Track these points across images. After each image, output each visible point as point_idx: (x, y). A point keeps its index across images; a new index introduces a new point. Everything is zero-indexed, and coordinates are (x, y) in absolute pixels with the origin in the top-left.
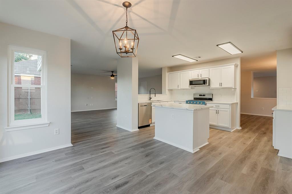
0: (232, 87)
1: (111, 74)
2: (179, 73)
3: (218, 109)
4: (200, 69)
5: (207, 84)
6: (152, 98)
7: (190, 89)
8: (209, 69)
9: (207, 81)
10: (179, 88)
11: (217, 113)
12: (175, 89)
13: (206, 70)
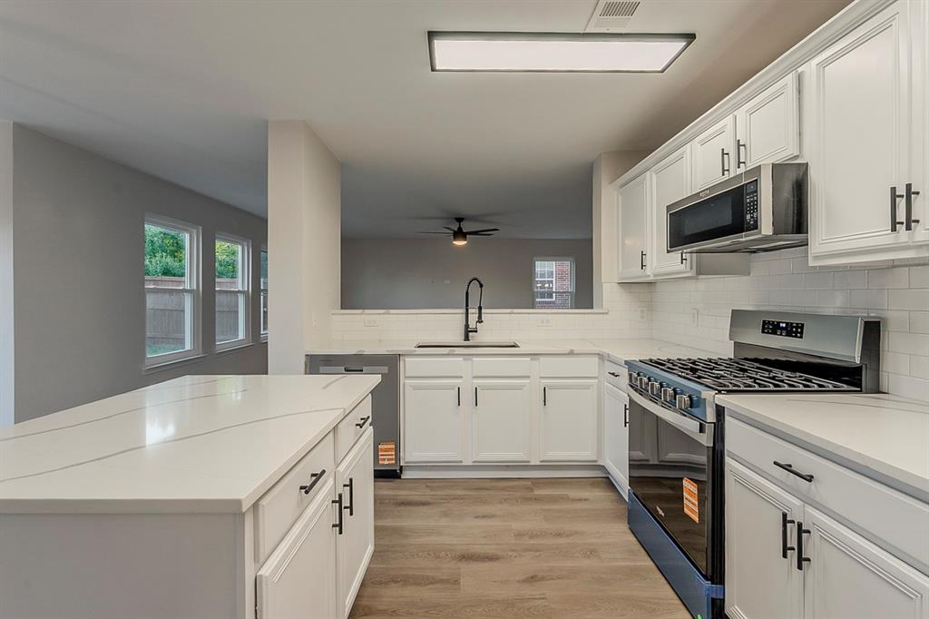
2: (648, 172)
3: (810, 509)
4: (738, 106)
5: (755, 226)
6: (476, 331)
7: (690, 275)
8: (800, 70)
9: (756, 191)
10: (650, 273)
11: (793, 555)
12: (638, 277)
13: (780, 94)
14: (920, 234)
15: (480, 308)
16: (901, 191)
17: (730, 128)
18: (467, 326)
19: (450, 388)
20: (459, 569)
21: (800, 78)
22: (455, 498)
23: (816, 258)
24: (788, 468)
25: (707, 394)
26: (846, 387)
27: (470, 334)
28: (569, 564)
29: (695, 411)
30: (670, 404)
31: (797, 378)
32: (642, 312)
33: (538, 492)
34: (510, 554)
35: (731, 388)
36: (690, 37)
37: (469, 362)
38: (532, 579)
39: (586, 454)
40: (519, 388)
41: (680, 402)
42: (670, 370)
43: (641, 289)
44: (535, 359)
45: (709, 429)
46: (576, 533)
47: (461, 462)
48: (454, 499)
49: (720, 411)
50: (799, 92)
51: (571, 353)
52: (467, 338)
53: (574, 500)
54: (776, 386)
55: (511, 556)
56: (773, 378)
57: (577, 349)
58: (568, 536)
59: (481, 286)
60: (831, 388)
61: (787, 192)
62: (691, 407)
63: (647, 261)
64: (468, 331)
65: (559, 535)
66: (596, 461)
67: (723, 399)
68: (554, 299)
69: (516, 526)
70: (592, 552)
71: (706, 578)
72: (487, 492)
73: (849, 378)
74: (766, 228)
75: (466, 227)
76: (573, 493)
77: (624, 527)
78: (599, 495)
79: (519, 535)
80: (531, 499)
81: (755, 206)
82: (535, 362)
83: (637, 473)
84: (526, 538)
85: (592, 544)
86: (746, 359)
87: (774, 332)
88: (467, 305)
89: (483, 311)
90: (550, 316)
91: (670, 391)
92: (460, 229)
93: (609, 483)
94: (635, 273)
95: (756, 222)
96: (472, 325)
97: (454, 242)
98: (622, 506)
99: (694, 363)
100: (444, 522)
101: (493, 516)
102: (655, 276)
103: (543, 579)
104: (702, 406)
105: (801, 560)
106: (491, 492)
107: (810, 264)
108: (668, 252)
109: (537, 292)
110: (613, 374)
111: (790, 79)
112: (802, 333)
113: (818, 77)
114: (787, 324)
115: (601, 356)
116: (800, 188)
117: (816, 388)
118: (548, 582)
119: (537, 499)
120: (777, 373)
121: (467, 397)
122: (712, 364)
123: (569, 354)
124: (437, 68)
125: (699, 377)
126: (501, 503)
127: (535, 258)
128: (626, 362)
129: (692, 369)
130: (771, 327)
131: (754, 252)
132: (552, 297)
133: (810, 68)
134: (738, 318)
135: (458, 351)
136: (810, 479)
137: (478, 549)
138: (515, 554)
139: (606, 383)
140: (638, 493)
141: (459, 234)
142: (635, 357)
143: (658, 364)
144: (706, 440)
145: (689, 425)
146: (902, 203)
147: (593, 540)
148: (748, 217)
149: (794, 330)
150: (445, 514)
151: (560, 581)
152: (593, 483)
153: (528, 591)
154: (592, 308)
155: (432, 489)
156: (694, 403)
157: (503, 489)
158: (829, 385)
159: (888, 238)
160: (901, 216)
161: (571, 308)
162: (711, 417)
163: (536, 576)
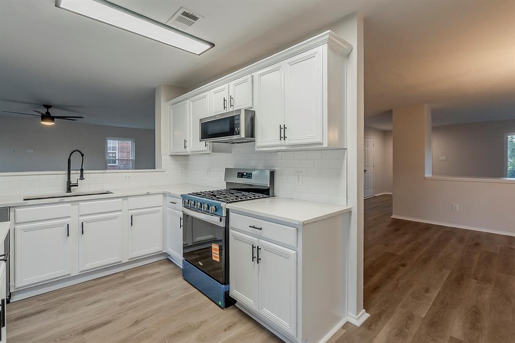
0: (319, 140)
1: (44, 111)
2: (188, 101)
3: (260, 240)
4: (230, 81)
5: (239, 134)
6: (77, 186)
7: (209, 152)
8: (253, 74)
9: (239, 119)
10: (189, 150)
11: (255, 260)
12: (181, 153)
13: (245, 81)
14: (287, 142)
15: (82, 170)
16: (282, 127)
17: (227, 89)
18: (69, 182)
19: (61, 225)
20: (84, 338)
21: (253, 77)
22: (68, 299)
23: (258, 147)
24: (254, 227)
25: (223, 204)
26: (265, 196)
27: (72, 188)
28: (156, 307)
29: (217, 213)
30: (207, 212)
31: (251, 194)
32: (182, 170)
33: (128, 278)
34: (118, 316)
35: (231, 201)
36: (213, 45)
37: (77, 207)
38: (137, 322)
39: (156, 248)
40: (115, 218)
41: (211, 210)
42: (203, 197)
43: (182, 158)
44: (126, 199)
45: (224, 219)
46: (156, 290)
47: (70, 274)
48: (66, 300)
49: (228, 211)
50: (252, 82)
51: (148, 194)
52: (69, 190)
53: (151, 275)
54: (246, 198)
55: (119, 317)
56: (243, 195)
57: (151, 191)
58: (152, 293)
59: (83, 155)
60: (262, 197)
61: (249, 122)
62: (216, 211)
63: (187, 145)
64: (69, 186)
65: (147, 295)
66: (161, 251)
67: (229, 206)
68: (117, 164)
69: (118, 300)
70: (167, 296)
71: (223, 284)
72: (93, 288)
73: (265, 192)
74: (243, 135)
75: (53, 112)
76: (150, 272)
77: (181, 279)
78: (164, 269)
79: (122, 304)
80: (125, 283)
81: (239, 124)
82: (126, 202)
83: (188, 251)
84: (127, 304)
85: (167, 292)
86: (231, 189)
87: (242, 177)
88: (69, 168)
89: (84, 172)
90: (130, 174)
91: (206, 206)
92: (48, 113)
93: (169, 261)
94: (180, 150)
95: (239, 131)
96: (73, 181)
97: (42, 123)
98: (178, 270)
99: (212, 192)
100: (62, 317)
101: (101, 300)
102: (191, 152)
103: (143, 320)
104: (220, 210)
105: (258, 259)
106: (96, 287)
107: (256, 150)
108: (200, 141)
109: (109, 160)
110: (173, 203)
111: (249, 76)
112: (251, 177)
113: (259, 79)
114: (246, 173)
115: (164, 194)
116: (253, 120)
117: (257, 197)
118: (147, 320)
119: (129, 281)
120: (243, 193)
121: (75, 229)
122: (220, 192)
123: (147, 194)
124: (61, 6)
125: (217, 198)
126: (105, 291)
127: (107, 138)
128: (181, 196)
129: (213, 195)
130: (241, 175)
131: (233, 143)
132: (116, 163)
133: (256, 74)
134: (228, 171)
135: (66, 199)
136: (261, 229)
137: (95, 322)
138: (122, 315)
139: (168, 208)
140: (188, 259)
141: (47, 117)
142: (186, 193)
143: (197, 194)
144: (222, 224)
145: (215, 220)
146: (283, 130)
147: (167, 291)
148: (236, 129)
149: (249, 176)
150: (62, 312)
151: (152, 317)
152: (160, 263)
153: (134, 330)
154: (155, 169)
155: (44, 300)
156: (218, 209)
157: (104, 283)
158: (261, 195)
159: (278, 142)
160: (282, 136)
161: (132, 169)
162: (224, 214)
163: (137, 321)
